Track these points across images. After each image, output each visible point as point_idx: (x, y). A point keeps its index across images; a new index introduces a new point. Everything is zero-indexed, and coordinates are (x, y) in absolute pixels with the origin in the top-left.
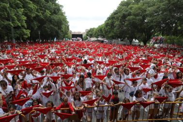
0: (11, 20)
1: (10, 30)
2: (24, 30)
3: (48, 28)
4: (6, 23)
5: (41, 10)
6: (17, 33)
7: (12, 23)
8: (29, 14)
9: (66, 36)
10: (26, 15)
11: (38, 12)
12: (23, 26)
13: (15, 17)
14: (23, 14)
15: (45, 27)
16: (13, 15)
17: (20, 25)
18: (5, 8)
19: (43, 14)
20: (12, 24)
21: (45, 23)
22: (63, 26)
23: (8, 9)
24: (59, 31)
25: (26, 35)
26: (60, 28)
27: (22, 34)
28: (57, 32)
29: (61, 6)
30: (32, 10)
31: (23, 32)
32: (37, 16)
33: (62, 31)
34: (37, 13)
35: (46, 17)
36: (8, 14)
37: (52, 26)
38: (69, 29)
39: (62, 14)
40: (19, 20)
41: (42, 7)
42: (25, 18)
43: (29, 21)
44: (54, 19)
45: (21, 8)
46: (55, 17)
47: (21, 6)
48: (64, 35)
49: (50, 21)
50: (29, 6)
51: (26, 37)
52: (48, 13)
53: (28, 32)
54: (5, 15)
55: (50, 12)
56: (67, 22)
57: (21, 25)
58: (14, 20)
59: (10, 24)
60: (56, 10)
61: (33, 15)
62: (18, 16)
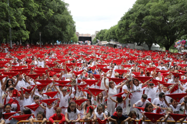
0: (9, 20)
1: (8, 31)
2: (23, 32)
3: (51, 30)
4: (4, 23)
5: (43, 9)
6: (15, 35)
7: (11, 23)
8: (30, 13)
9: (72, 38)
10: (26, 14)
11: (40, 12)
12: (22, 27)
13: (14, 17)
14: (23, 14)
15: (47, 28)
16: (12, 15)
17: (18, 25)
18: (4, 8)
19: (45, 13)
20: (10, 25)
21: (47, 23)
22: (68, 28)
23: (7, 9)
24: (63, 33)
25: (25, 36)
26: (64, 29)
27: (20, 36)
28: (60, 34)
29: (67, 4)
30: (34, 9)
31: (22, 33)
32: (39, 15)
33: (67, 33)
34: (39, 12)
35: (48, 16)
36: (7, 14)
37: (55, 26)
38: (75, 31)
39: (68, 14)
40: (18, 20)
41: (44, 6)
42: (25, 18)
43: (29, 21)
44: (57, 19)
45: (22, 7)
46: (60, 17)
47: (22, 5)
48: (70, 38)
49: (53, 21)
50: (30, 4)
51: (25, 39)
52: (51, 12)
53: (27, 34)
54: (3, 15)
55: (53, 11)
56: (73, 23)
57: (20, 26)
58: (13, 21)
59: (8, 25)
60: (61, 9)
61: (33, 15)
62: (18, 15)
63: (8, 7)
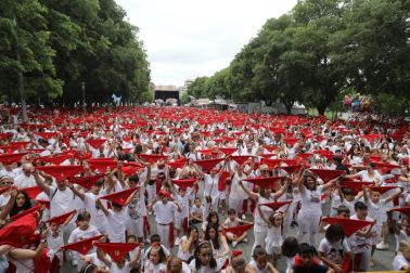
0: (19, 57)
1: (17, 80)
2: (50, 80)
3: (104, 77)
4: (7, 62)
5: (89, 35)
6: (33, 87)
7: (22, 63)
8: (62, 43)
9: (143, 94)
10: (55, 45)
11: (83, 41)
12: (47, 72)
13: (29, 50)
14: (47, 44)
15: (98, 74)
16: (24, 44)
17: (39, 68)
18: (6, 29)
19: (93, 44)
20: (21, 67)
21: (98, 65)
22: (138, 73)
23: (13, 31)
24: (130, 83)
25: (54, 90)
26: (131, 77)
27: (44, 90)
28: (124, 86)
29: (134, 28)
30: (70, 34)
31: (47, 84)
32: (80, 48)
33: (135, 84)
34: (80, 42)
35: (100, 50)
36: (14, 42)
37: (112, 71)
38: (149, 80)
39: (136, 46)
40: (39, 57)
41: (91, 29)
42: (53, 53)
43: (61, 59)
44: (118, 57)
45: (45, 30)
46: (122, 53)
47: (45, 26)
48: (139, 93)
49: (110, 61)
50: (63, 25)
51: (54, 95)
52: (105, 42)
53: (59, 85)
54: (6, 45)
55: (110, 40)
56: (146, 64)
57: (44, 68)
58: (26, 57)
59: (16, 66)
60: (123, 37)
61: (71, 47)
62: (37, 47)
63: (15, 28)
